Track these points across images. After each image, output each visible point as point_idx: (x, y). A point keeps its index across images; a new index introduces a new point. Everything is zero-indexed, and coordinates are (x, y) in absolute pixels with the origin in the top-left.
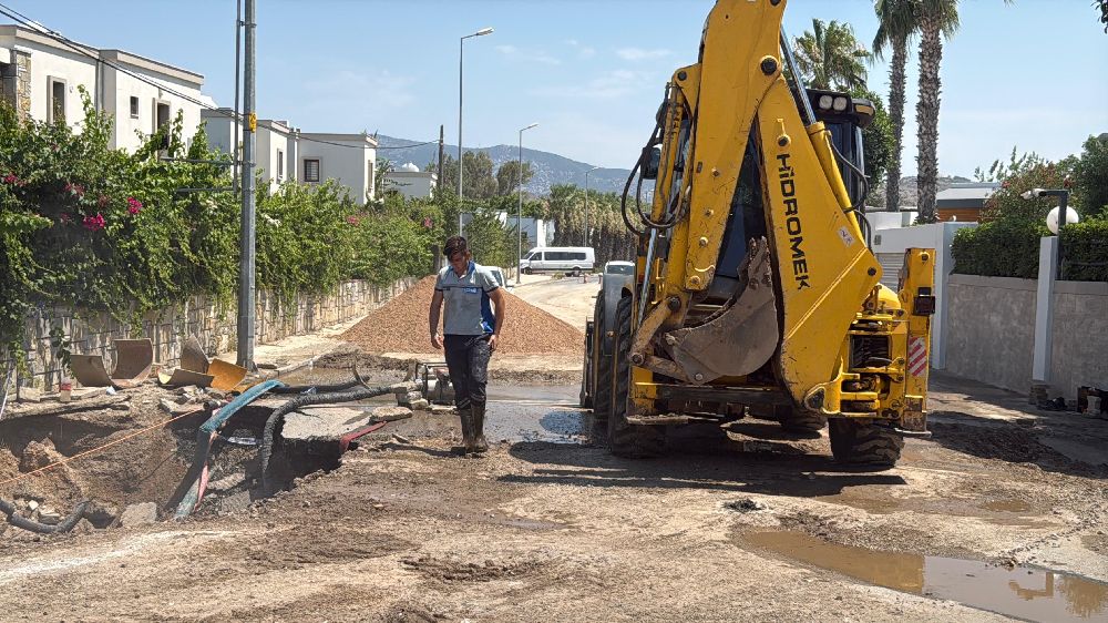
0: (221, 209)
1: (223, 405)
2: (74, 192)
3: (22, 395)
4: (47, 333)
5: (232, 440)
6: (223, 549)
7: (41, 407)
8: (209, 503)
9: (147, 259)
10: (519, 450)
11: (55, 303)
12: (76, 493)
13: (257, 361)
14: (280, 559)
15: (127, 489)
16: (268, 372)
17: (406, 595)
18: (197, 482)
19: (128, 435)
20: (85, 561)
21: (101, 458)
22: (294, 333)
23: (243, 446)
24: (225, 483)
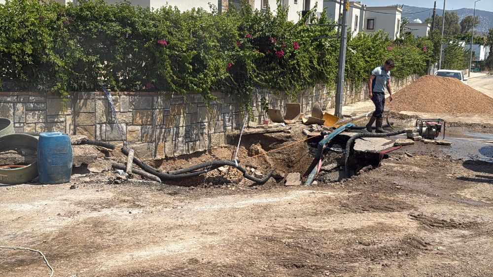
0: (331, 46)
1: (329, 134)
2: (273, 41)
3: (249, 125)
4: (259, 100)
5: (332, 149)
6: (330, 200)
7: (257, 130)
8: (322, 175)
9: (300, 68)
10: (468, 164)
11: (263, 87)
12: (268, 167)
13: (343, 113)
14: (354, 207)
15: (289, 166)
16: (347, 119)
17: (411, 231)
18: (317, 165)
19: (290, 143)
20: (275, 200)
21: (279, 153)
22: (359, 101)
23: (336, 152)
24: (329, 167)
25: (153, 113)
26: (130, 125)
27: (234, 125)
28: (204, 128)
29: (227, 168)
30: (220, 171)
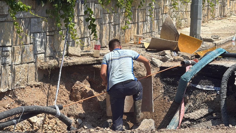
3: (70, 52)
4: (83, 13)
5: (198, 86)
13: (203, 36)
16: (209, 43)
18: (178, 112)
22: (213, 18)
23: (206, 91)
24: (195, 115)
27: (48, 51)
28: (8, 56)
29: (43, 118)
30: (32, 123)
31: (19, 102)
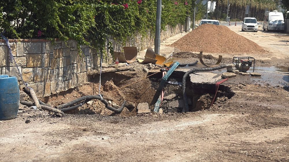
5: (169, 82)
7: (110, 69)
8: (165, 104)
9: (131, 18)
12: (122, 98)
15: (136, 98)
18: (160, 96)
19: (135, 79)
21: (128, 87)
23: (174, 85)
24: (170, 97)
25: (42, 57)
26: (25, 68)
27: (92, 66)
28: (75, 69)
29: (92, 102)
30: (87, 104)
31: (81, 93)
